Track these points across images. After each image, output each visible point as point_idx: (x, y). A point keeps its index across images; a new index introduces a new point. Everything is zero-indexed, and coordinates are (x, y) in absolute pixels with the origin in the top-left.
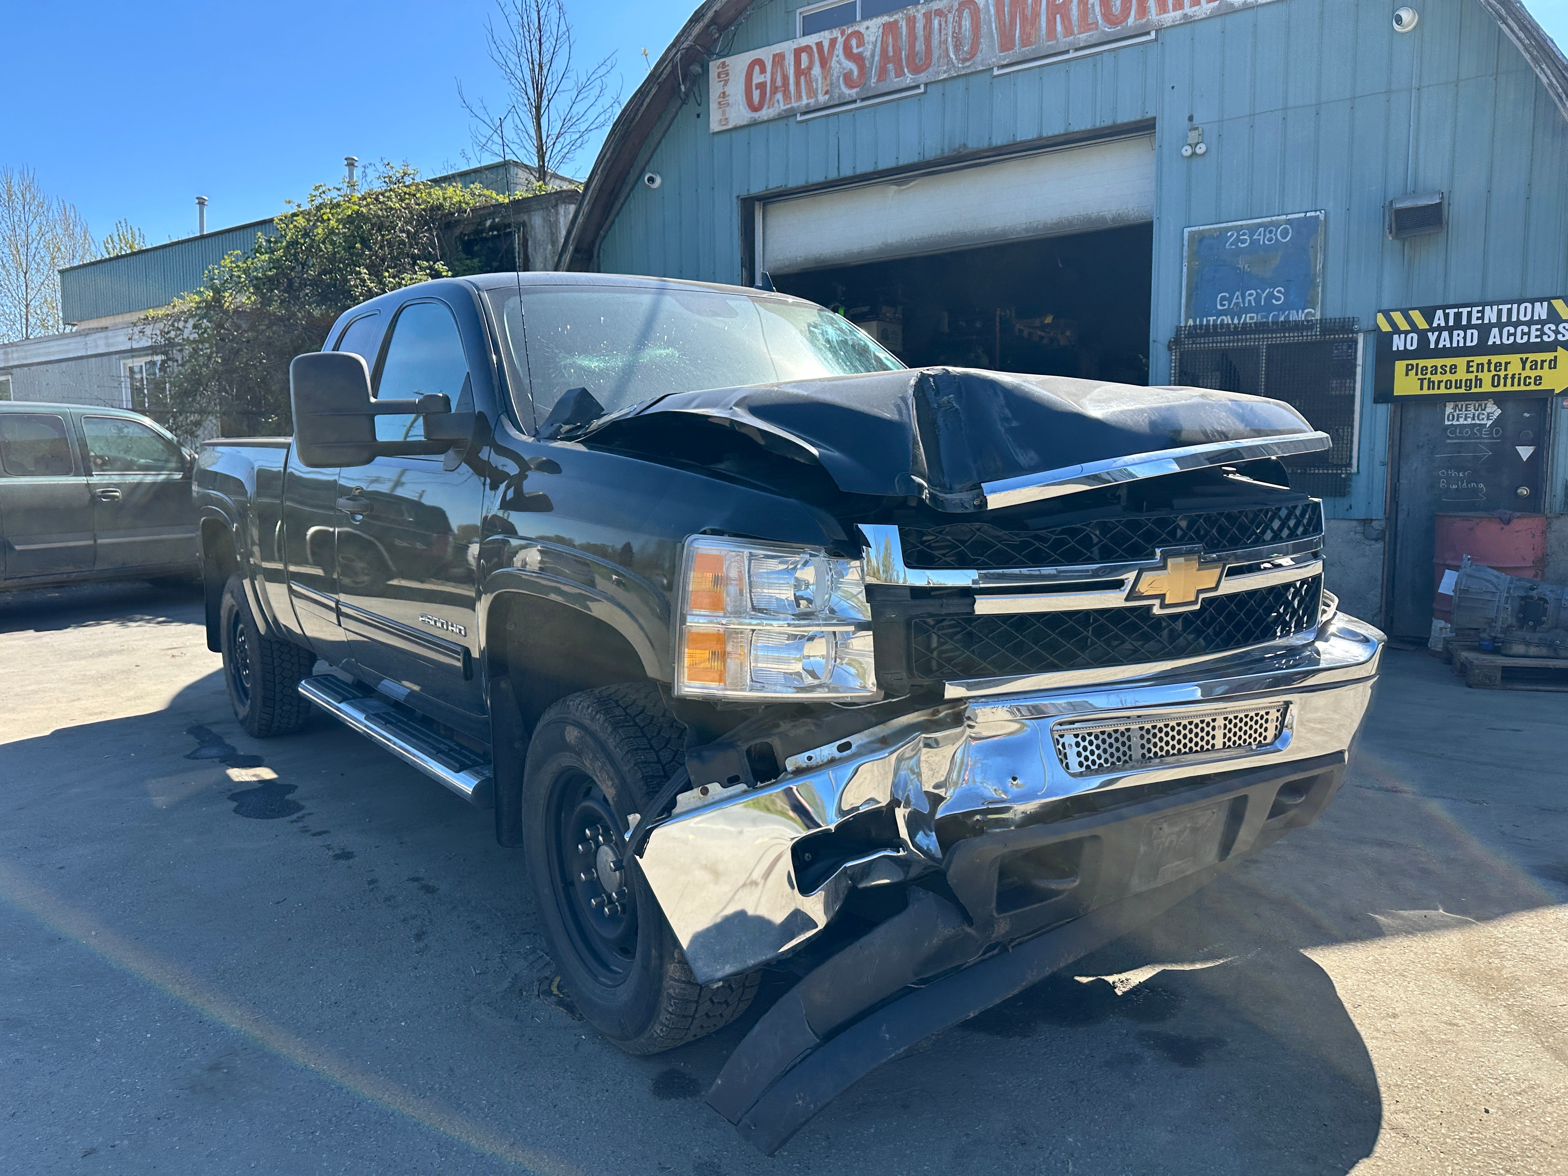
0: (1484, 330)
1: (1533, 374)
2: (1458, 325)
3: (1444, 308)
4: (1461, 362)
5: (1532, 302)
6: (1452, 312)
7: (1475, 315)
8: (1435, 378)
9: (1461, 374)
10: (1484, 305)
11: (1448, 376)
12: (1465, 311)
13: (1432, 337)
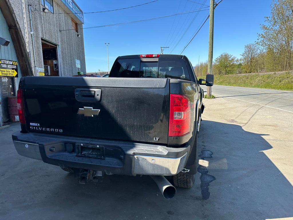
0: (7, 64)
1: (12, 73)
2: (4, 64)
3: (3, 60)
4: (5, 70)
5: (11, 61)
6: (3, 61)
7: (6, 62)
8: (3, 73)
9: (6, 73)
10: (6, 60)
11: (4, 73)
12: (5, 61)
13: (2, 65)
